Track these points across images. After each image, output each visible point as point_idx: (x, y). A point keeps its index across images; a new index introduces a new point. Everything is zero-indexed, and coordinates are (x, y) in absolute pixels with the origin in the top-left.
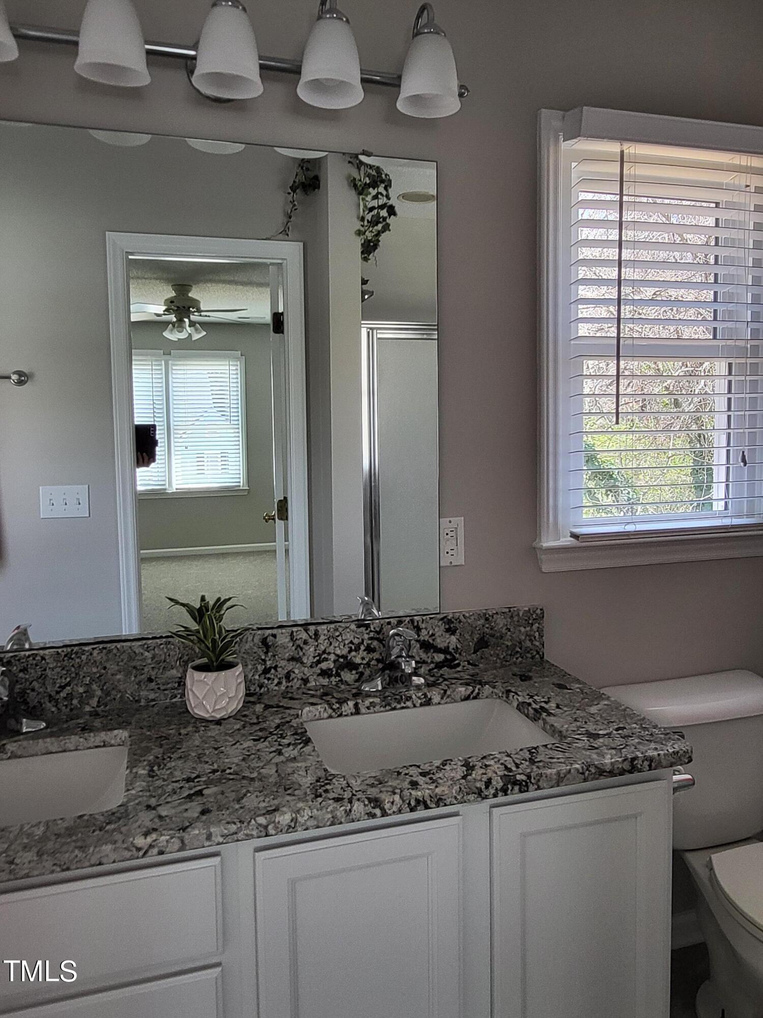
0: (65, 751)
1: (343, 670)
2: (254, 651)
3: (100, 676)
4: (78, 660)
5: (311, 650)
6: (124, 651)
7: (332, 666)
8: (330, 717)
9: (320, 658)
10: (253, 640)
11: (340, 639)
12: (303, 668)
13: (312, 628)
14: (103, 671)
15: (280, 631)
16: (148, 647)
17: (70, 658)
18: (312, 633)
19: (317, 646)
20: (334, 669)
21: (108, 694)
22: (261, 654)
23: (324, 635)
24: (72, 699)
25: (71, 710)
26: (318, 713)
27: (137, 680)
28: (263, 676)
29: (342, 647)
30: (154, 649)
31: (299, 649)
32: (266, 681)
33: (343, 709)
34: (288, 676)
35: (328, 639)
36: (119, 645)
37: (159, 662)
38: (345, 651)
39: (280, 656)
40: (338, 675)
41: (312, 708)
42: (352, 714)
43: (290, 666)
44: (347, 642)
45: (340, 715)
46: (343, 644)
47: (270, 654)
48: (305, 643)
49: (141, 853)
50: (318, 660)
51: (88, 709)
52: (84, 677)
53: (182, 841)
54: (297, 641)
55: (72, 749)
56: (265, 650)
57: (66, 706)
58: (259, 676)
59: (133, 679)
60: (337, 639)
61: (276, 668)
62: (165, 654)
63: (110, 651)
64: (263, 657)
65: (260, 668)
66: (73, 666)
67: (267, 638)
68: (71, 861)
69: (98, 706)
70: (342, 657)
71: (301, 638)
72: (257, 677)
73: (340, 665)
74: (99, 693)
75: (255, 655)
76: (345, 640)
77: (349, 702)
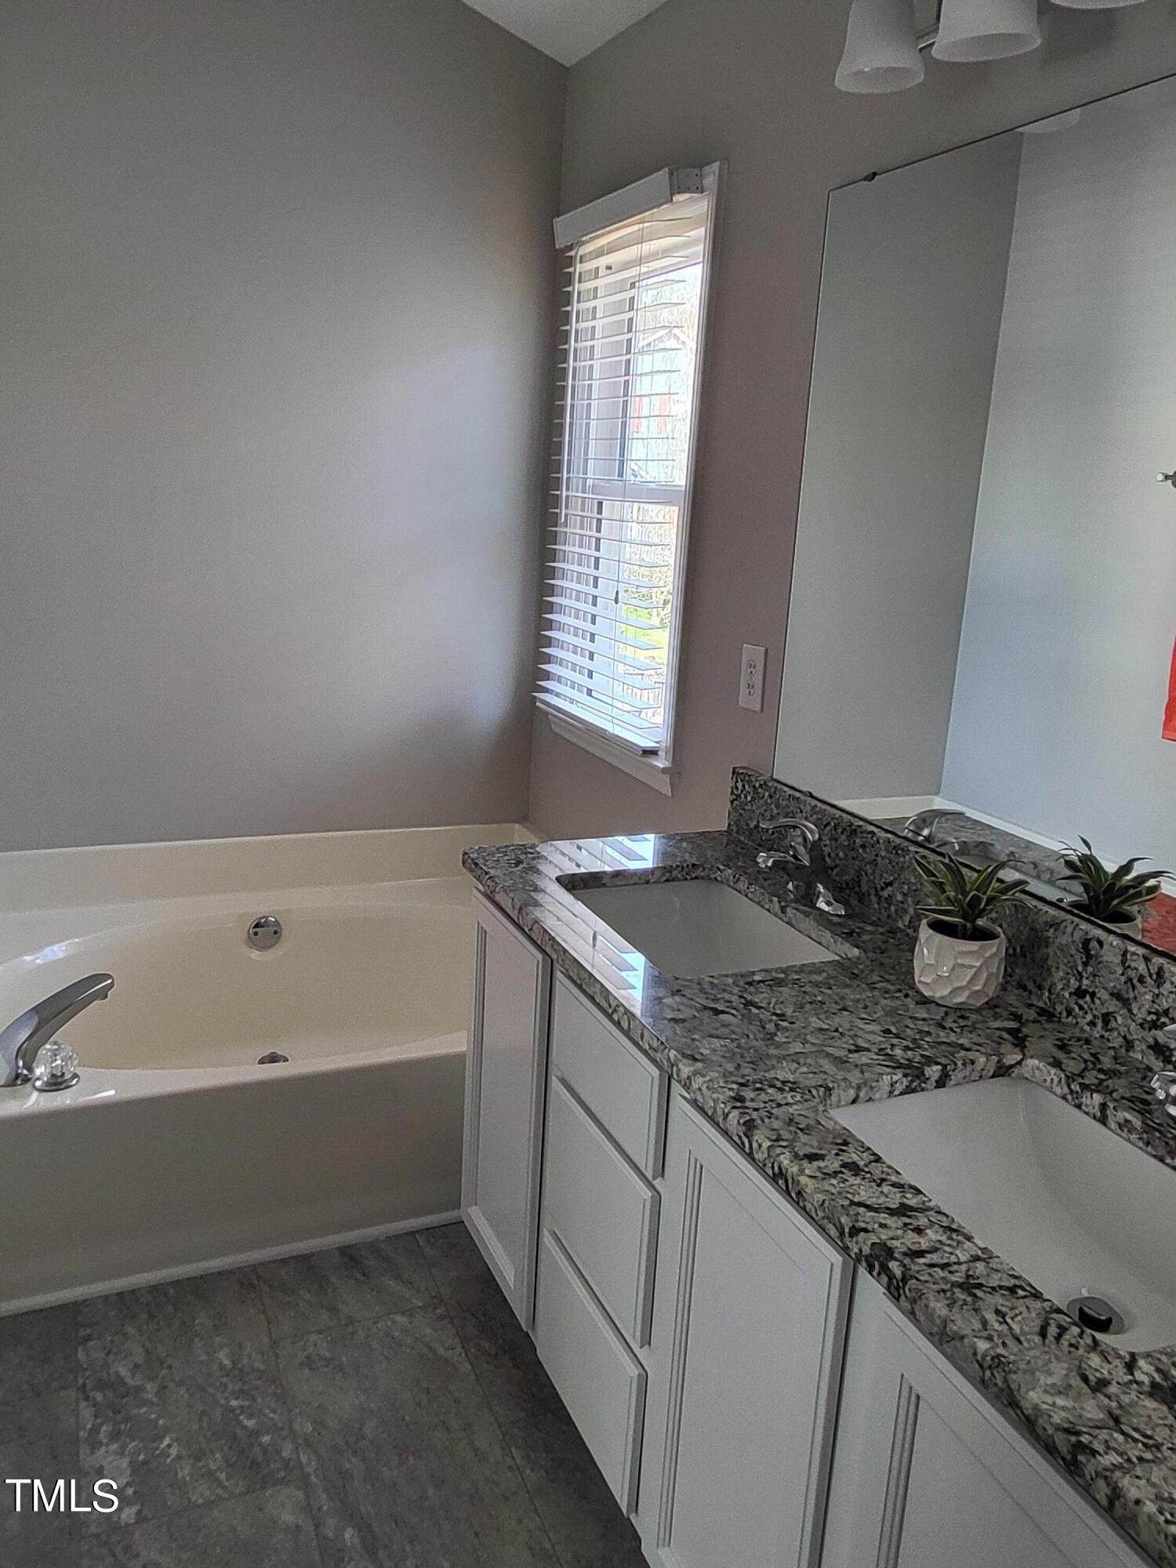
2: (1070, 951)
3: (916, 890)
5: (1147, 997)
8: (1064, 1098)
9: (1158, 1019)
10: (1072, 934)
12: (1129, 1021)
13: (1157, 961)
14: (919, 886)
15: (1110, 939)
17: (897, 853)
18: (1154, 968)
19: (1158, 996)
22: (1078, 962)
23: (1172, 983)
25: (888, 916)
26: (1049, 1081)
28: (1074, 998)
31: (1130, 985)
32: (1077, 1009)
33: (1084, 1100)
34: (1106, 1020)
39: (1102, 980)
41: (1042, 1065)
42: (1095, 1117)
43: (1113, 1005)
45: (1079, 1106)
47: (1090, 969)
48: (1141, 980)
50: (1153, 1021)
54: (1130, 971)
56: (1085, 959)
57: (886, 909)
58: (1070, 994)
61: (1093, 995)
64: (1080, 969)
65: (1074, 983)
67: (1090, 940)
69: (909, 927)
71: (1137, 969)
74: (911, 910)
75: (1070, 958)
77: (1095, 1096)
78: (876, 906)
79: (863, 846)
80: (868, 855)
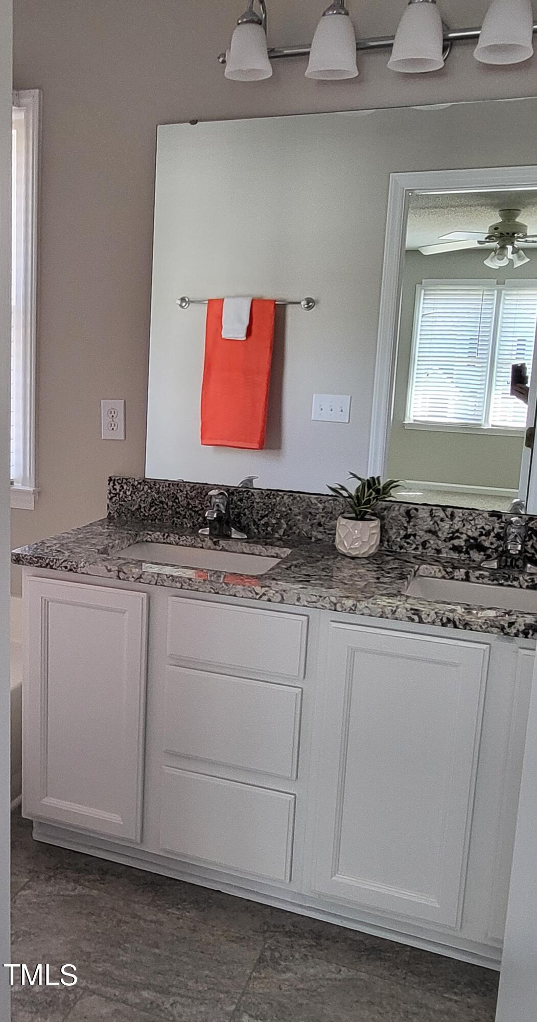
0: (253, 554)
1: (472, 549)
2: (399, 518)
3: (287, 514)
4: (274, 500)
5: (446, 527)
6: (304, 500)
7: (463, 544)
8: (444, 577)
9: (453, 535)
10: (399, 510)
11: (472, 522)
12: (438, 541)
13: (450, 510)
14: (289, 512)
15: (422, 507)
16: (321, 500)
17: (269, 498)
18: (448, 513)
19: (452, 525)
20: (465, 547)
21: (291, 529)
22: (404, 522)
23: (459, 517)
24: (267, 527)
25: (267, 534)
26: (433, 572)
27: (311, 523)
28: (404, 540)
29: (474, 530)
30: (325, 503)
31: (436, 524)
32: (406, 545)
33: (455, 574)
34: (424, 544)
35: (462, 521)
36: (301, 495)
37: (327, 513)
38: (476, 534)
39: (419, 526)
40: (467, 552)
41: (428, 566)
42: (462, 580)
43: (427, 537)
44: (478, 527)
45: (452, 578)
46: (475, 528)
47: (412, 523)
48: (442, 520)
49: (258, 596)
50: (451, 537)
51: (277, 536)
52: (277, 513)
53: (282, 597)
54: (435, 518)
55: (257, 553)
56: (408, 520)
57: (264, 531)
58: (401, 539)
59: (308, 521)
60: (470, 523)
61: (415, 535)
62: (332, 507)
63: (295, 498)
64: (406, 525)
65: (402, 533)
66: (270, 503)
67: (410, 510)
68: (220, 589)
69: (284, 536)
70: (473, 538)
71: (439, 516)
72: (399, 540)
73: (470, 545)
74: (285, 526)
75: (399, 522)
76: (478, 524)
77: (461, 570)
78: (256, 531)
79: (241, 500)
80: (245, 503)
